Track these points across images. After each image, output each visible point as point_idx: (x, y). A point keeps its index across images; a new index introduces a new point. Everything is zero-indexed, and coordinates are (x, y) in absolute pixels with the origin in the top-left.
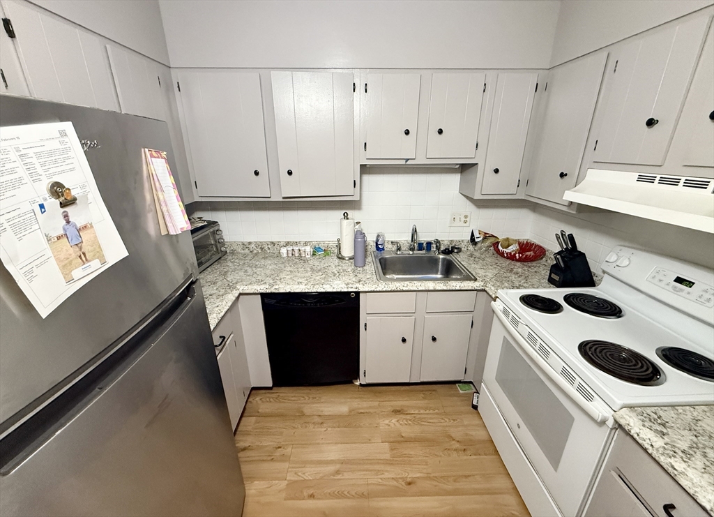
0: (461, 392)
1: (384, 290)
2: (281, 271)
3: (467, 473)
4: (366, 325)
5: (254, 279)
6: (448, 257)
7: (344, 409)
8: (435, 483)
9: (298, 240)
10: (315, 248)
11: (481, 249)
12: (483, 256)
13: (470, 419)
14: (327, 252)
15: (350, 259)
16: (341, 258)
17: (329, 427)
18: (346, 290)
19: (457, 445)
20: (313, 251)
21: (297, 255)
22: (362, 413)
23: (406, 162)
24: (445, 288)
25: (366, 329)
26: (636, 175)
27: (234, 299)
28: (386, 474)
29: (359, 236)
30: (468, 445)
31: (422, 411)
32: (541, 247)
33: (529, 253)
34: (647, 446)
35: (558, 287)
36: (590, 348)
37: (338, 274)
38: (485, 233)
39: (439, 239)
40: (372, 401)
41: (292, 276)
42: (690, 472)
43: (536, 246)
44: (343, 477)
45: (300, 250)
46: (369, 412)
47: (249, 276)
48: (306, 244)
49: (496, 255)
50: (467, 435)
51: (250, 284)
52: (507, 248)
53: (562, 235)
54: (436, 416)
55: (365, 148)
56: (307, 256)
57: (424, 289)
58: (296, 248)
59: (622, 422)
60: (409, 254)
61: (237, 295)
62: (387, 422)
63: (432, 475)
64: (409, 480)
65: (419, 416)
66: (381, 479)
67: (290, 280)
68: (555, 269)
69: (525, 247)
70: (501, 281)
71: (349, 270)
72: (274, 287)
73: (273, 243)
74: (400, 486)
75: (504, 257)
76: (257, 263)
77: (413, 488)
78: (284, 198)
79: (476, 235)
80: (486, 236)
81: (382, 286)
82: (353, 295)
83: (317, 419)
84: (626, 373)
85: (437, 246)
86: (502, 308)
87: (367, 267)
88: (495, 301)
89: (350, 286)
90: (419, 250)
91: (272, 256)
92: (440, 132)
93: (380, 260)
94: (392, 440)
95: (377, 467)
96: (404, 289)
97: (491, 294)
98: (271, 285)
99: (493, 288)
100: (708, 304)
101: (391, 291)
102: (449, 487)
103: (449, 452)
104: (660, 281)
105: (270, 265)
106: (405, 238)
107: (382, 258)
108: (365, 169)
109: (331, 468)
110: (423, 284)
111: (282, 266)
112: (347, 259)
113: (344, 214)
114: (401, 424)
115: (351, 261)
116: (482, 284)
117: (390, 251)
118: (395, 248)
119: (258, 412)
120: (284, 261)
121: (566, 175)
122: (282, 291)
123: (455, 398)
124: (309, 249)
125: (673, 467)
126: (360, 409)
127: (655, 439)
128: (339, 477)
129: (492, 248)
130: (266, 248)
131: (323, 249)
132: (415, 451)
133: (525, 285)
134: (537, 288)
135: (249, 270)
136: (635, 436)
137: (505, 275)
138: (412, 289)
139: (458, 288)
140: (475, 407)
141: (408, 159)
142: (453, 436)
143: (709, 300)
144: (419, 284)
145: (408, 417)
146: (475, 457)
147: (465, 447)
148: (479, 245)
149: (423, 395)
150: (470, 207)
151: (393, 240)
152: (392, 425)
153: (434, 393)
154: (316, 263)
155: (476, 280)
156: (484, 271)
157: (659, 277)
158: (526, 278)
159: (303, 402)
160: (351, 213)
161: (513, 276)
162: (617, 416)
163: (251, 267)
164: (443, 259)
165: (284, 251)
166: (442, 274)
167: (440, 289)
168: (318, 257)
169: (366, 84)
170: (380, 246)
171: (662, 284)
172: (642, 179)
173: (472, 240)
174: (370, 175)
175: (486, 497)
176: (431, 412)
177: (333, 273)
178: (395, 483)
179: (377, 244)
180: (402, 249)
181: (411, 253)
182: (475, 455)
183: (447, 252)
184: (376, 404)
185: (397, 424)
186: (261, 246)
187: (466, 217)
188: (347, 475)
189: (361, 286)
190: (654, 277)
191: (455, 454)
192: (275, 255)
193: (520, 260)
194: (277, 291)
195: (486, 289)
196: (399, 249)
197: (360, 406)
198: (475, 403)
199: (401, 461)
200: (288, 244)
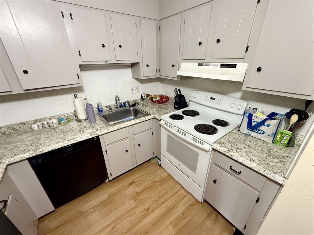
0: (153, 162)
1: (112, 130)
2: (38, 139)
3: (166, 191)
4: (106, 151)
5: (16, 152)
6: (135, 108)
7: (105, 197)
8: (157, 203)
9: (44, 117)
10: (59, 119)
11: (146, 101)
12: (148, 104)
13: (160, 171)
14: (68, 120)
15: (85, 120)
16: (79, 121)
17: (101, 210)
18: (91, 137)
19: (159, 183)
20: (59, 122)
21: (46, 126)
22: (115, 193)
23: (106, 62)
24: (140, 121)
25: (107, 153)
26: (198, 64)
27: (3, 170)
28: (137, 212)
29: (88, 106)
30: (163, 181)
31: (141, 178)
32: (167, 96)
33: (164, 100)
34: (223, 152)
35: (178, 110)
36: (198, 127)
37: (82, 130)
38: (147, 94)
39: (129, 100)
40: (118, 185)
41: (50, 140)
42: (235, 154)
43: (165, 96)
44: (118, 228)
45: (48, 123)
46: (119, 191)
47: (10, 150)
48: (51, 118)
49: (153, 103)
50: (161, 177)
51: (15, 155)
52: (156, 99)
53: (176, 89)
54: (147, 177)
55: (80, 54)
56: (55, 125)
57: (131, 124)
58: (45, 123)
59: (215, 148)
60: (116, 110)
61: (5, 167)
62: (128, 190)
63: (154, 201)
64: (147, 209)
65: (140, 181)
66: (135, 216)
67: (50, 143)
68: (176, 103)
69: (162, 97)
70: (160, 113)
71: (88, 126)
72: (38, 151)
73: (23, 124)
74: (145, 213)
75: (156, 103)
76: (14, 140)
77: (150, 211)
78: (25, 90)
79: (143, 96)
80: (148, 96)
81: (111, 129)
82: (95, 139)
83: (92, 210)
84: (209, 132)
85: (128, 104)
86: (164, 123)
87: (97, 122)
88: (160, 121)
89: (93, 134)
90: (120, 108)
91: (25, 132)
92: (120, 46)
93: (103, 116)
94: (133, 197)
95: (131, 213)
96: (122, 127)
97: (158, 119)
98: (35, 151)
99: (158, 116)
100: (220, 104)
101: (116, 130)
102: (162, 201)
103: (157, 187)
104: (207, 100)
105: (27, 138)
106: (112, 103)
107: (104, 115)
108: (82, 68)
109: (110, 228)
110: (130, 122)
111: (38, 136)
112: (83, 120)
113: (75, 95)
114: (135, 188)
115: (86, 121)
116: (153, 115)
117: (106, 111)
118: (108, 109)
119: (50, 229)
120: (37, 132)
121: (174, 66)
122: (45, 151)
123: (152, 166)
124: (55, 121)
125: (231, 155)
126: (113, 192)
127: (224, 149)
128: (115, 229)
129: (150, 100)
130: (18, 128)
131: (65, 118)
132: (145, 195)
133: (168, 112)
134: (172, 112)
135: (9, 147)
136: (219, 151)
137: (160, 110)
138: (126, 126)
139: (145, 120)
140: (160, 165)
141: (107, 61)
142: (156, 181)
143: (220, 103)
144: (128, 123)
145: (137, 183)
146: (166, 184)
147: (162, 182)
148: (145, 100)
149: (139, 171)
150: (138, 84)
151: (106, 105)
152: (131, 191)
153: (143, 167)
154: (64, 128)
155: (150, 115)
156: (152, 110)
157: (206, 98)
158: (167, 109)
159: (79, 207)
160: (79, 95)
161: (162, 109)
162: (213, 147)
163: (9, 144)
164: (133, 109)
165: (35, 126)
166: (134, 116)
167: (138, 122)
168: (63, 124)
169: (71, 14)
170: (100, 110)
171: (208, 101)
172: (200, 65)
173: (142, 98)
174: (85, 72)
175: (175, 196)
176: (145, 176)
177: (79, 130)
178: (142, 214)
179: (98, 109)
180: (112, 108)
181: (117, 109)
182: (166, 183)
183: (133, 105)
184: (120, 185)
185: (133, 189)
186: (13, 128)
187: (137, 88)
188: (119, 226)
189: (100, 132)
190: (205, 99)
191: (160, 187)
192: (28, 131)
193: (162, 103)
194: (41, 153)
195: (156, 117)
196: (111, 109)
197: (113, 191)
198: (159, 164)
199: (141, 203)
200: (36, 121)
